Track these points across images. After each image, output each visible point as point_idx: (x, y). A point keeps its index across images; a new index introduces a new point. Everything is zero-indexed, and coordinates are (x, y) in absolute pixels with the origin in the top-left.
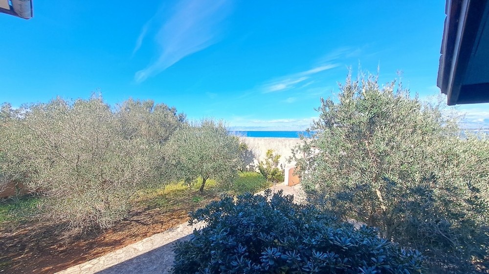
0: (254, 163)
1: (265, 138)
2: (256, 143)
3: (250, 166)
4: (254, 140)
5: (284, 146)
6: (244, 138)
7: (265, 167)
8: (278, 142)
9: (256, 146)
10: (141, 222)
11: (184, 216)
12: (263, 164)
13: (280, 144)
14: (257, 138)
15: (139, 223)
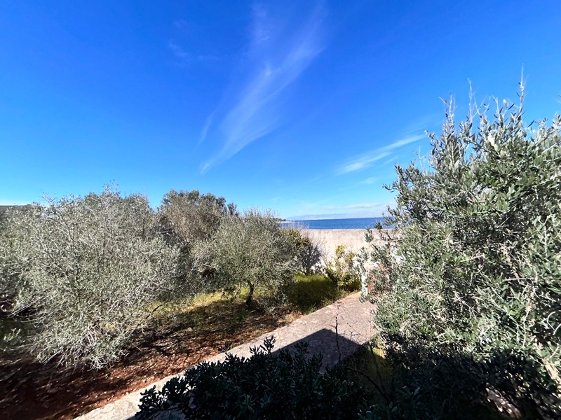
0: (320, 263)
1: (334, 230)
2: (323, 237)
3: (316, 267)
4: (320, 233)
5: (359, 241)
6: (307, 231)
7: (334, 269)
8: (351, 236)
9: (322, 240)
10: (162, 351)
11: (219, 342)
12: (332, 266)
13: (354, 237)
14: (323, 231)
15: (160, 351)
